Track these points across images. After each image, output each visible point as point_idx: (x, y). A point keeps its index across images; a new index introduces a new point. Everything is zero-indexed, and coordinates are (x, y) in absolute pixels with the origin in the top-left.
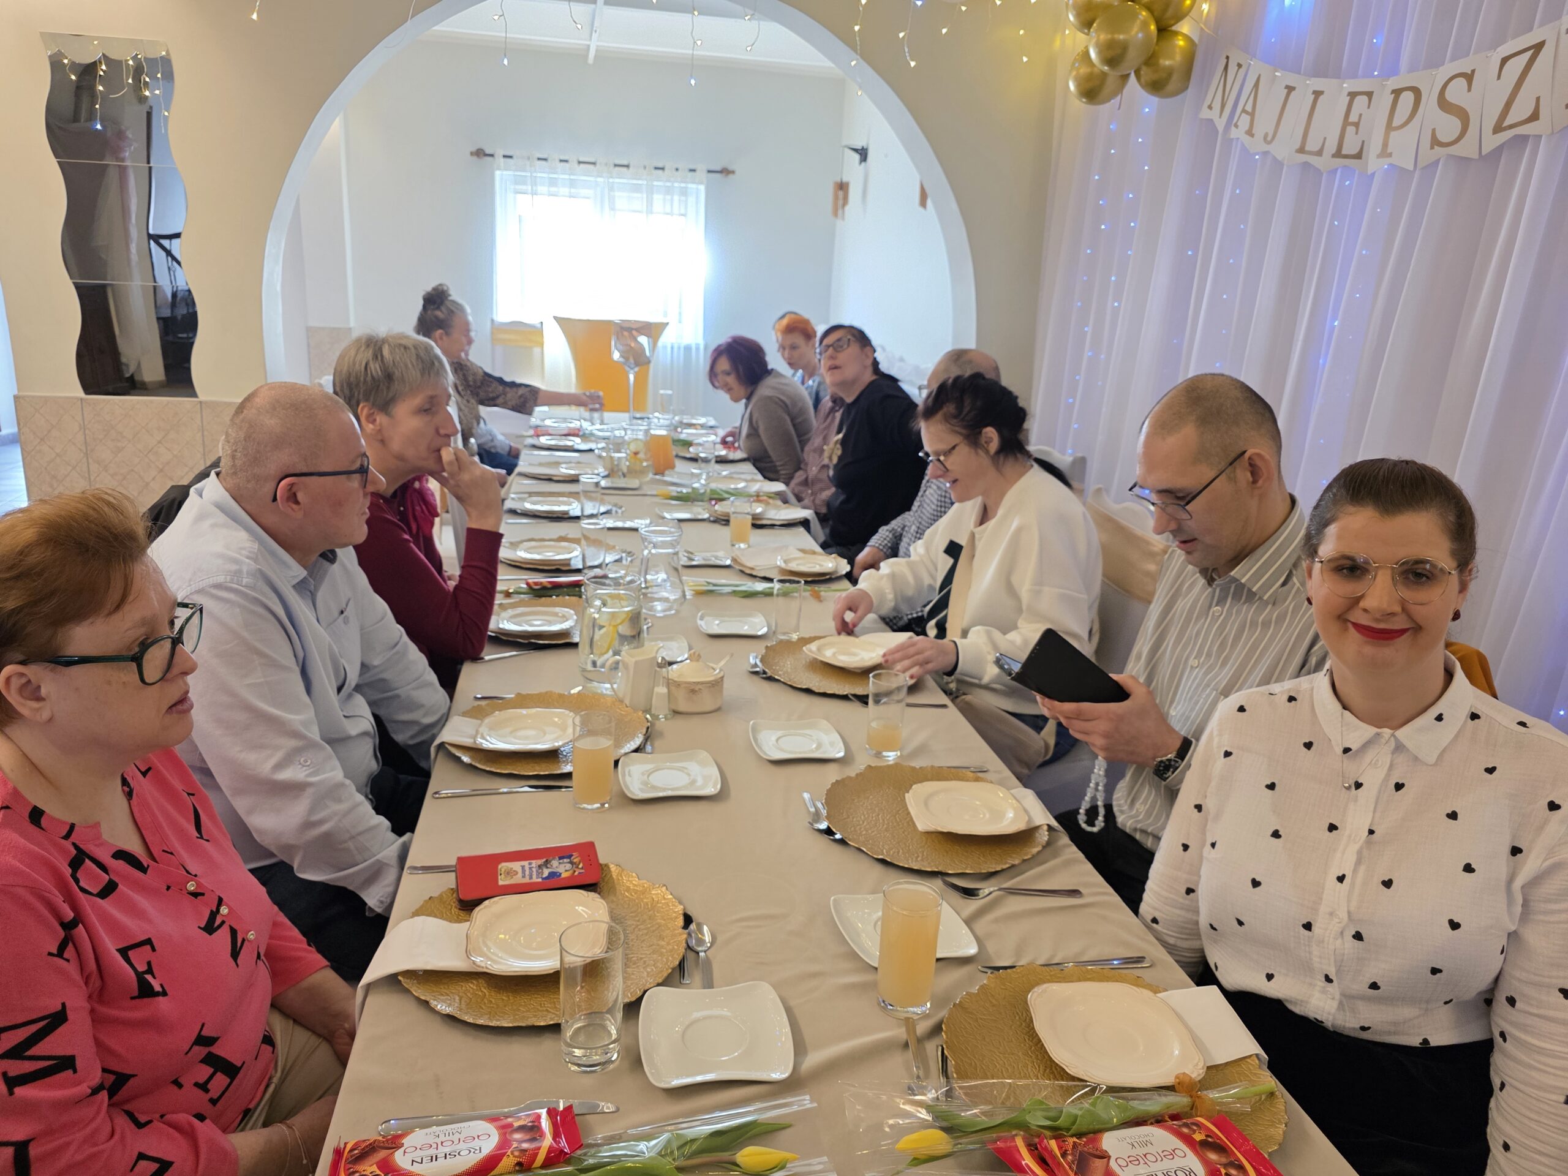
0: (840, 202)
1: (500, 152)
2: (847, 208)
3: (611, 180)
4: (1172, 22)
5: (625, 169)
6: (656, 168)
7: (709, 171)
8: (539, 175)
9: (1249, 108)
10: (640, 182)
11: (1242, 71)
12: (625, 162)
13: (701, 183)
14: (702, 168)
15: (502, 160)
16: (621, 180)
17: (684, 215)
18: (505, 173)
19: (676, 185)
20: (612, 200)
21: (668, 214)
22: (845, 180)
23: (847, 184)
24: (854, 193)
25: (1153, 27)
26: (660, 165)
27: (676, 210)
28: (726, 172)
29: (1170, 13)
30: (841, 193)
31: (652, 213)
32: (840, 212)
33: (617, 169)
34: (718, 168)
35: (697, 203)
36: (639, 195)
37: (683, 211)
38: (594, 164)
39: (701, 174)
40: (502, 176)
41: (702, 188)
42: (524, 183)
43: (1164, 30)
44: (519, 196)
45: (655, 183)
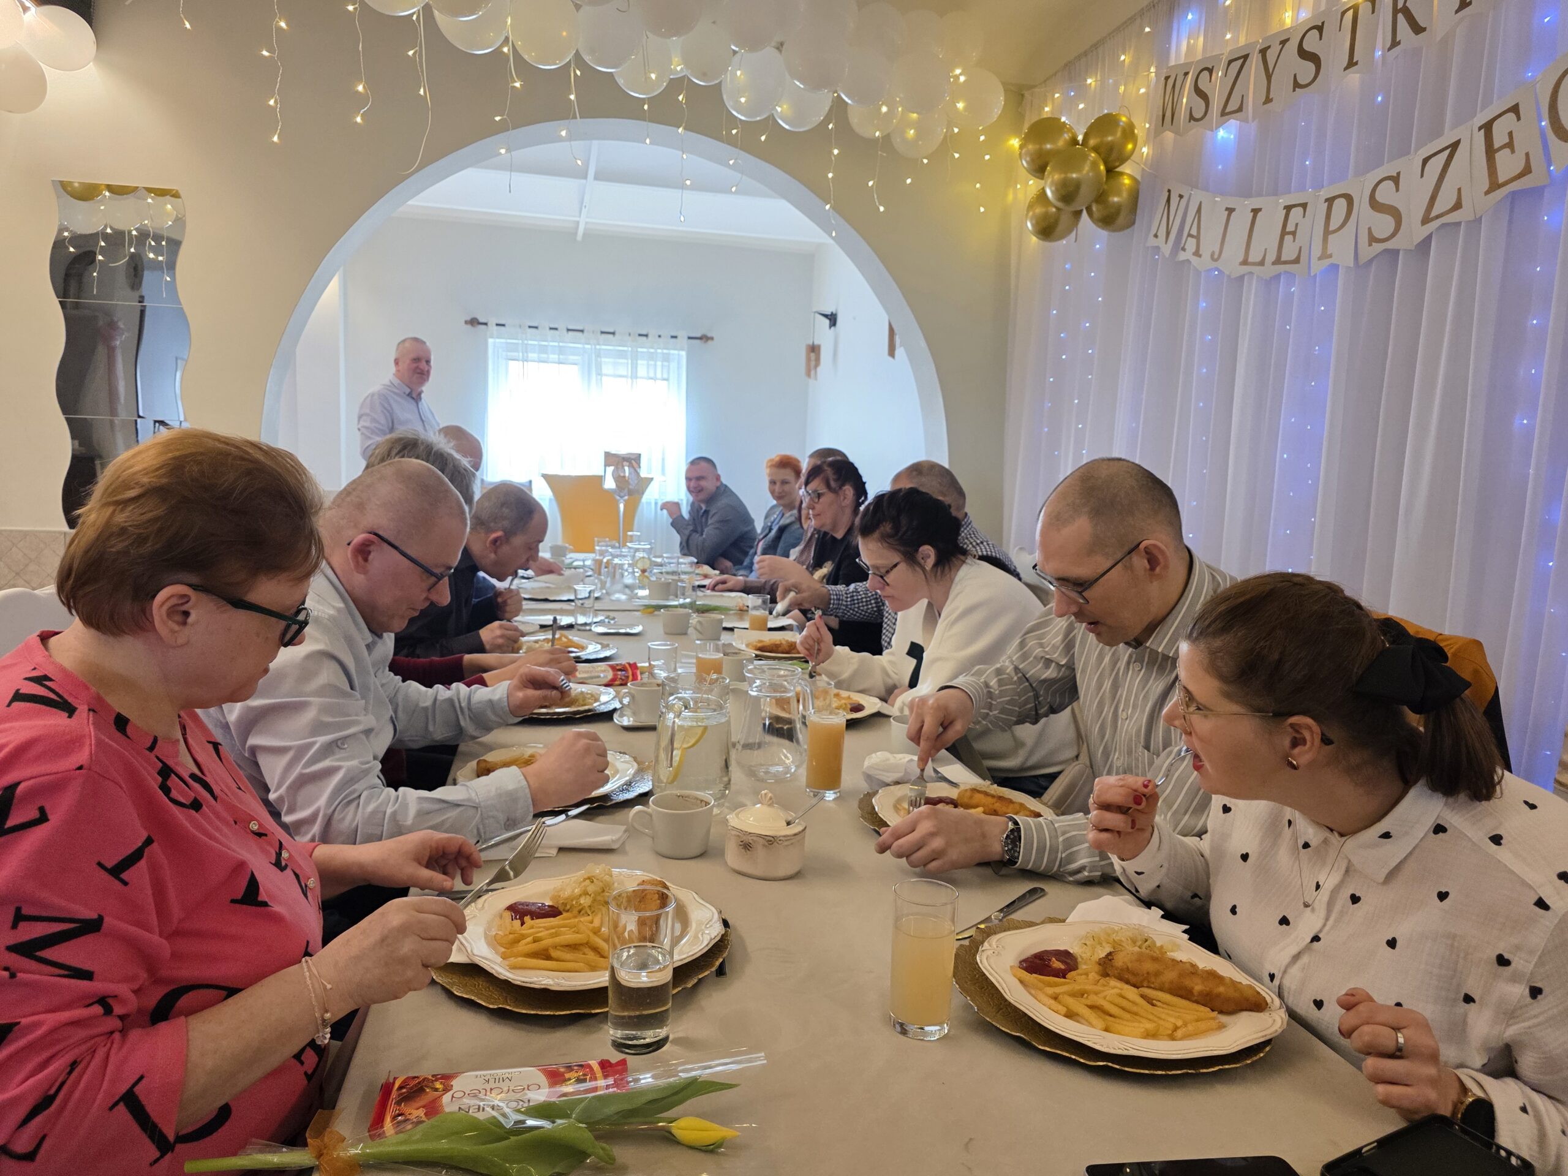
0: (813, 363)
1: (492, 321)
2: (819, 369)
3: (598, 347)
4: (1117, 164)
5: (611, 336)
6: (640, 335)
7: (689, 338)
8: (530, 342)
9: (1194, 232)
10: (625, 349)
11: (1184, 201)
12: (611, 330)
13: (682, 350)
14: (683, 335)
15: (496, 328)
16: (607, 346)
17: (667, 380)
18: (497, 340)
19: (659, 351)
20: (599, 367)
21: (652, 379)
22: (816, 343)
23: (819, 347)
24: (825, 355)
25: (1102, 167)
26: (644, 332)
27: (659, 375)
28: (705, 338)
29: (1114, 156)
30: (813, 355)
31: (636, 378)
32: (813, 372)
33: (604, 336)
34: (699, 335)
35: (679, 368)
36: (625, 361)
37: (665, 376)
38: (582, 331)
39: (683, 340)
40: (495, 343)
41: (683, 353)
42: (516, 351)
43: (1110, 171)
44: (511, 362)
45: (640, 350)
